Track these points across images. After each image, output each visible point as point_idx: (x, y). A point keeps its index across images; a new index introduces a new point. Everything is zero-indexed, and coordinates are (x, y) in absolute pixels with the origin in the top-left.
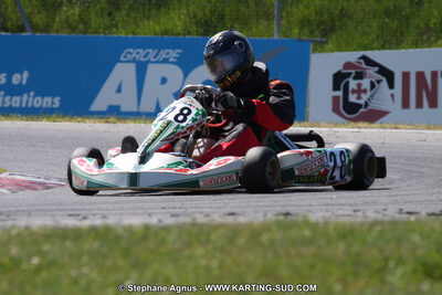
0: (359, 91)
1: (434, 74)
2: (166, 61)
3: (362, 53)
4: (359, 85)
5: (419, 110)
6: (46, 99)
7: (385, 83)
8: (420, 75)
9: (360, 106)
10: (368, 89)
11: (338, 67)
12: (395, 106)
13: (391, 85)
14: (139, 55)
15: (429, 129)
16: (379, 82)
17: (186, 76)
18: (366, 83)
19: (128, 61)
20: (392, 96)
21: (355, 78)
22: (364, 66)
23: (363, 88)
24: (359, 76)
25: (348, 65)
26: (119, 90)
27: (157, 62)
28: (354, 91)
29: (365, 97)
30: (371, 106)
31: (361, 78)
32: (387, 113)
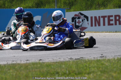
0: (79, 22)
1: (99, 17)
3: (79, 12)
4: (79, 21)
7: (86, 20)
9: (79, 26)
10: (81, 21)
11: (73, 16)
12: (89, 26)
13: (88, 20)
15: (95, 33)
16: (84, 19)
18: (81, 20)
20: (88, 23)
21: (78, 19)
22: (80, 15)
23: (80, 21)
24: (79, 18)
25: (76, 15)
28: (77, 22)
29: (81, 24)
30: (82, 26)
31: (79, 19)
32: (87, 28)
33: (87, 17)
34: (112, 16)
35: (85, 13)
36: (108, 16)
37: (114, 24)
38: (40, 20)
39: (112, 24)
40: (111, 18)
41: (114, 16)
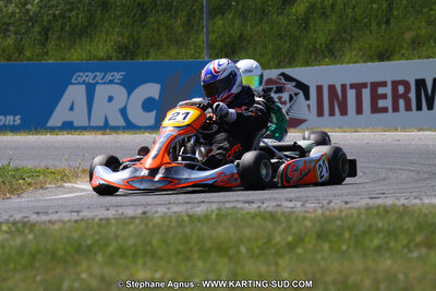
0: (280, 103)
1: (344, 87)
2: (111, 82)
3: (281, 71)
4: (280, 98)
5: (332, 118)
6: (8, 118)
7: (301, 95)
8: (332, 88)
10: (288, 101)
12: (311, 115)
13: (307, 97)
14: (88, 77)
16: (296, 94)
17: (129, 94)
18: (285, 96)
19: (79, 83)
20: (309, 106)
21: (275, 92)
22: (283, 81)
23: (283, 100)
24: (280, 90)
25: (269, 81)
26: (71, 109)
27: (104, 83)
29: (285, 108)
31: (281, 92)
32: (305, 121)
33: (304, 88)
34: (384, 84)
35: (297, 72)
36: (372, 83)
37: (390, 109)
38: (156, 96)
39: (385, 110)
40: (381, 91)
41: (389, 84)
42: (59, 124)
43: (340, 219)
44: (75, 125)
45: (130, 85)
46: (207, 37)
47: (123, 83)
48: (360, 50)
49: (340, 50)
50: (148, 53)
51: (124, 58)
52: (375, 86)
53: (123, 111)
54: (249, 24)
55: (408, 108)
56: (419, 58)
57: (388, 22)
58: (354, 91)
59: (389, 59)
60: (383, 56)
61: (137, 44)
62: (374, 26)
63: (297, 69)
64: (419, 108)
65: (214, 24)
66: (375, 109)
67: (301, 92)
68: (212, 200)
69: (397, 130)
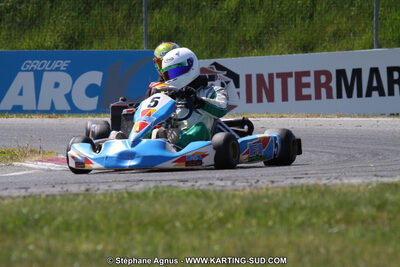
1: (271, 76)
2: (58, 69)
3: (213, 61)
5: (260, 104)
7: (232, 83)
8: (260, 77)
12: (241, 101)
13: (237, 85)
14: (37, 65)
16: (228, 83)
17: (73, 83)
18: (218, 84)
19: (27, 71)
20: (238, 93)
22: (215, 70)
26: (21, 94)
27: (51, 70)
31: (213, 80)
32: (235, 107)
33: (235, 78)
34: (307, 74)
35: (228, 62)
36: (296, 73)
37: (313, 97)
38: (99, 82)
39: (308, 97)
40: (305, 80)
41: (312, 74)
42: (10, 109)
43: (267, 197)
44: (24, 108)
45: (75, 73)
46: (146, 29)
47: (68, 70)
48: (286, 42)
49: (268, 41)
50: (91, 43)
51: (70, 48)
52: (299, 75)
53: (68, 97)
54: (184, 18)
55: (329, 96)
56: (340, 50)
57: (311, 16)
58: (280, 80)
59: (312, 50)
60: (307, 48)
61: (82, 34)
62: (298, 21)
63: (229, 59)
64: (339, 96)
65: (152, 18)
66: (299, 97)
67: (232, 81)
68: (150, 178)
69: (318, 116)
